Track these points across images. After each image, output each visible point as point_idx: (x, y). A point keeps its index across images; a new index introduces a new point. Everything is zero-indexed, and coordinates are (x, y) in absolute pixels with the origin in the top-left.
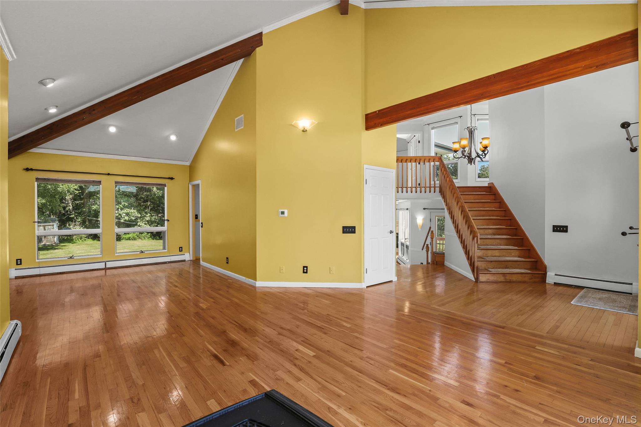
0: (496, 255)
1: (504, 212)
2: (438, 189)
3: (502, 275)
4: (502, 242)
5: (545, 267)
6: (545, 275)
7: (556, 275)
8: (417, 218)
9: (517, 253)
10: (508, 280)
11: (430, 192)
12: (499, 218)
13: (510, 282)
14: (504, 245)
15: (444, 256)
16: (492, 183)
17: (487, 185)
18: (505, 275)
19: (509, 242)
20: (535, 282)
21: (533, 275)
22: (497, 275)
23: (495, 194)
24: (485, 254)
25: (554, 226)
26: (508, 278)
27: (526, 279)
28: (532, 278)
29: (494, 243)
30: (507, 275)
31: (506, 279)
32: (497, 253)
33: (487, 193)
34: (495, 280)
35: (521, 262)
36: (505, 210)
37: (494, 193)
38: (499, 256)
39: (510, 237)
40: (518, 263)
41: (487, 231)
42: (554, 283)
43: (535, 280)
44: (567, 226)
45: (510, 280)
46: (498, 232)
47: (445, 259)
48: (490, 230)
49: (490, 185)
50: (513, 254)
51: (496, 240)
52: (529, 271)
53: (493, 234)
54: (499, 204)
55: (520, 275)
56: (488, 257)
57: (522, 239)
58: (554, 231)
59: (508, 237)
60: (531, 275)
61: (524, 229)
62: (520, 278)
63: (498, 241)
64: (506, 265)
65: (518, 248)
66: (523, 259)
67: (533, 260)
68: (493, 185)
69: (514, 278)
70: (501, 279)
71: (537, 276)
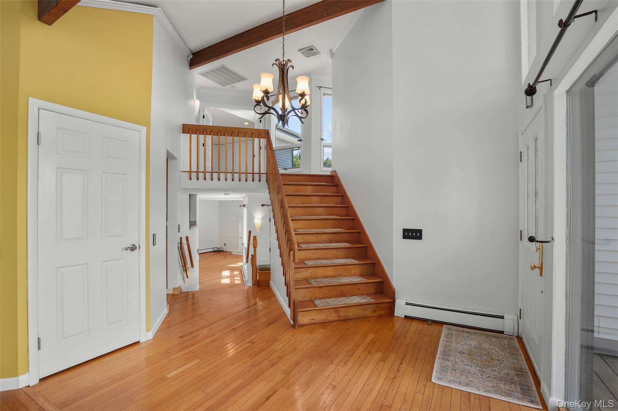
0: (330, 275)
1: (346, 209)
2: (264, 177)
3: (334, 310)
4: (340, 253)
5: (393, 293)
6: (393, 303)
7: (407, 304)
8: (254, 217)
9: (358, 270)
10: (343, 317)
11: (253, 181)
12: (338, 217)
13: (346, 320)
14: (342, 258)
15: (270, 273)
16: (335, 171)
17: (330, 174)
18: (338, 309)
19: (349, 253)
20: (380, 316)
21: (377, 305)
22: (326, 311)
23: (337, 186)
24: (313, 275)
25: (405, 231)
26: (343, 313)
27: (368, 312)
28: (375, 311)
29: (329, 255)
30: (341, 309)
31: (339, 316)
32: (330, 271)
33: (327, 184)
34: (323, 320)
35: (363, 285)
36: (347, 207)
37: (336, 184)
38: (334, 277)
39: (350, 245)
40: (359, 286)
41: (321, 237)
42: (405, 316)
43: (380, 312)
44: (421, 230)
45: (346, 316)
46: (335, 238)
47: (271, 277)
48: (325, 236)
49: (332, 174)
50: (353, 272)
51: (332, 251)
52: (372, 301)
53: (329, 241)
54: (341, 198)
55: (361, 307)
56: (317, 280)
57: (366, 247)
58: (405, 237)
59: (348, 245)
60: (375, 305)
61: (368, 234)
62: (359, 312)
63: (334, 252)
64: (342, 291)
65: (360, 262)
66: (365, 280)
67: (378, 280)
68: (335, 174)
69: (352, 313)
70: (333, 316)
71: (383, 305)
